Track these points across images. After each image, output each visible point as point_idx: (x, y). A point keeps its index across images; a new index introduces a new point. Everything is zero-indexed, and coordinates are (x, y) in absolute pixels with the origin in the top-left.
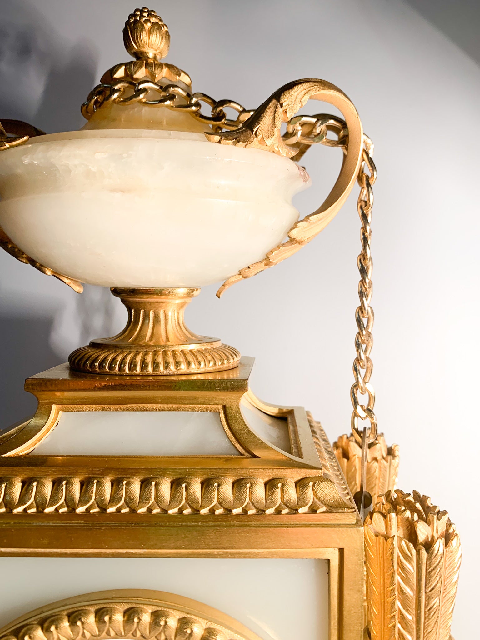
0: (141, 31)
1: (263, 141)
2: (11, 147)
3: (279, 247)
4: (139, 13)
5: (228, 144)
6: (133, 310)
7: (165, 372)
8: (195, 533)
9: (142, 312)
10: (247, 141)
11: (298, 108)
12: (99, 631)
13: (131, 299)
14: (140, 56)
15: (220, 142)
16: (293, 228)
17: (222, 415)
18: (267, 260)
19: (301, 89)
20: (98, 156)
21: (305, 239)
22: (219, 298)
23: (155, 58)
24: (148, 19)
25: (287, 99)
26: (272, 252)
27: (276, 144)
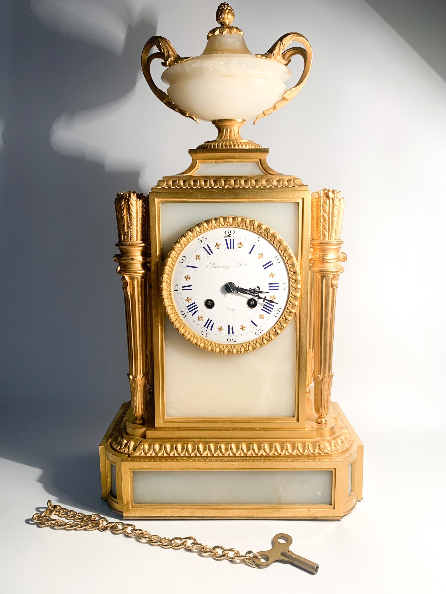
0: (225, 13)
1: (275, 58)
2: (186, 61)
3: (279, 101)
4: (223, 5)
5: (264, 59)
6: (221, 129)
7: (238, 148)
8: (255, 193)
9: (225, 129)
10: (270, 58)
11: (288, 44)
12: (224, 223)
13: (221, 124)
14: (223, 24)
15: (261, 58)
16: (285, 93)
17: (259, 163)
18: (274, 108)
19: (289, 37)
20: (221, 63)
21: (289, 98)
22: (254, 124)
23: (229, 24)
24: (227, 8)
25: (284, 41)
26: (277, 103)
27: (280, 59)
